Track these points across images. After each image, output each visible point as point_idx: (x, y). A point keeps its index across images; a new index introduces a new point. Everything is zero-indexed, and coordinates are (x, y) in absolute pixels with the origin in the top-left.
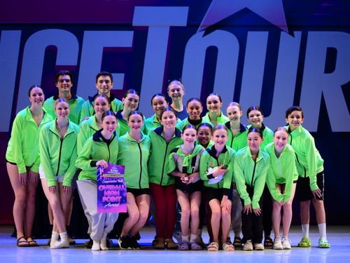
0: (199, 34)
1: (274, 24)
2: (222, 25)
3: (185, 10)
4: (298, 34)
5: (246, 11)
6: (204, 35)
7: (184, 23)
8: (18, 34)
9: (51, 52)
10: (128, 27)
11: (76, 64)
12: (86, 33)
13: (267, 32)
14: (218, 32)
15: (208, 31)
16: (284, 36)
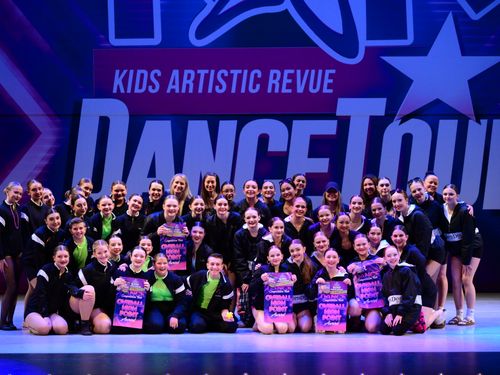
0: (396, 123)
1: (463, 113)
2: (416, 114)
3: (383, 101)
4: (484, 122)
5: (438, 102)
6: (401, 123)
7: (381, 112)
8: (233, 124)
9: (264, 140)
10: (332, 116)
11: (285, 150)
12: (295, 122)
13: (457, 121)
14: (412, 120)
15: (404, 119)
16: (472, 124)
